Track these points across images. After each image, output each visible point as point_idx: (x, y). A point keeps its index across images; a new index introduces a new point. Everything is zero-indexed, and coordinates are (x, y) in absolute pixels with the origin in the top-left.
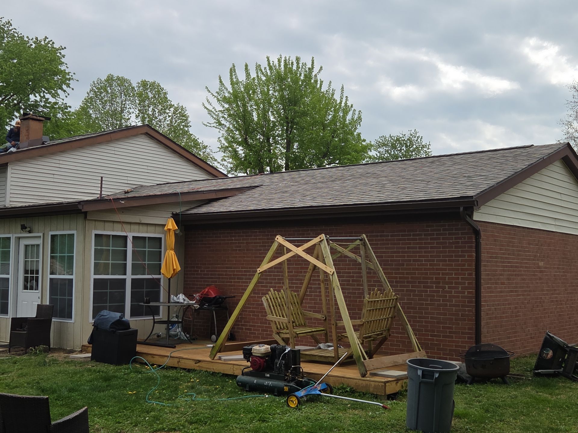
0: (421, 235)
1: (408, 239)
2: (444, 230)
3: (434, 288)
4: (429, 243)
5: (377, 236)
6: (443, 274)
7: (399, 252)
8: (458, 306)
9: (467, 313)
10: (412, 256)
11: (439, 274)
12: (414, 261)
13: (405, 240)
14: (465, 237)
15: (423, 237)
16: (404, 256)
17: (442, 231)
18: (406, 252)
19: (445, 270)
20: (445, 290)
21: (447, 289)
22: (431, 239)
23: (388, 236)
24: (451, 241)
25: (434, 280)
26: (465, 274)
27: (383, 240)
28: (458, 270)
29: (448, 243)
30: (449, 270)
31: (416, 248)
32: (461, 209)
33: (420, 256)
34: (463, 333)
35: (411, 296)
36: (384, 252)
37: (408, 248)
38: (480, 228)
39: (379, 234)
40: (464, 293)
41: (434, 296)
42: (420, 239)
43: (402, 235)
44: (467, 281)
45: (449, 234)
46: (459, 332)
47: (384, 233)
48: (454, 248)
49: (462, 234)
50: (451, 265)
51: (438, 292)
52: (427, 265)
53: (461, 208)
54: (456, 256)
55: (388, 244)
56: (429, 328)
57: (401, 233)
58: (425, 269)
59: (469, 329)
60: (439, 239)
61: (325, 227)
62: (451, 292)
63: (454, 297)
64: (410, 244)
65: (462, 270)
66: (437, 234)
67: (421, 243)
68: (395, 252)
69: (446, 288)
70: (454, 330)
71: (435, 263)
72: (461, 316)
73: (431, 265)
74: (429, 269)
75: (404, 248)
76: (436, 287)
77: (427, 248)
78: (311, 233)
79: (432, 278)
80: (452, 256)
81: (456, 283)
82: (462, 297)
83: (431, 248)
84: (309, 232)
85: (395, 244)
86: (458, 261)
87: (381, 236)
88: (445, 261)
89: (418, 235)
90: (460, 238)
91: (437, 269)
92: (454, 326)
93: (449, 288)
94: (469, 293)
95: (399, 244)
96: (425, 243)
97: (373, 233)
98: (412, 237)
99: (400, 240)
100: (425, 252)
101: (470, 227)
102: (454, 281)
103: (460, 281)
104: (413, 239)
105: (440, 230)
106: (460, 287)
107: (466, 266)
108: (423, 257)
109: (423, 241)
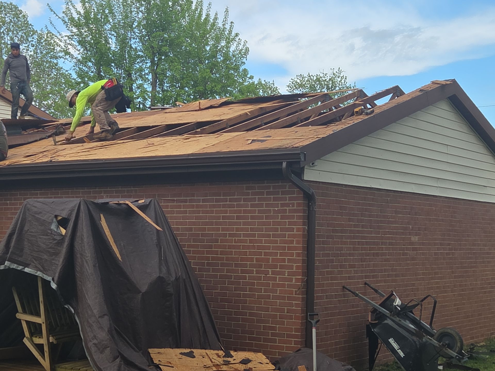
0: (239, 200)
1: (224, 206)
2: (268, 193)
3: (255, 273)
4: (249, 212)
5: (185, 201)
6: (266, 254)
7: (212, 224)
8: (283, 298)
9: (294, 308)
10: (227, 230)
11: (260, 254)
12: (230, 235)
13: (219, 206)
14: (294, 203)
15: (242, 203)
16: (218, 229)
17: (265, 195)
18: (220, 224)
19: (269, 248)
20: (268, 276)
21: (270, 275)
22: (252, 206)
23: (199, 201)
24: (276, 209)
25: (255, 262)
26: (292, 255)
27: (193, 206)
28: (284, 248)
29: (272, 210)
30: (274, 248)
31: (232, 218)
32: (284, 165)
33: (237, 230)
34: (289, 336)
35: (225, 284)
36: (194, 223)
37: (224, 218)
38: (314, 191)
39: (188, 198)
40: (291, 280)
41: (253, 284)
42: (238, 206)
43: (217, 201)
44: (296, 265)
45: (275, 199)
46: (284, 334)
47: (194, 197)
48: (280, 218)
49: (290, 199)
50: (276, 242)
51: (260, 278)
52: (245, 241)
53: (283, 162)
54: (282, 230)
55: (199, 212)
56: (247, 329)
57: (215, 198)
58: (244, 247)
59: (296, 330)
60: (261, 205)
61: (121, 188)
62: (275, 279)
63: (279, 286)
64: (226, 212)
65: (289, 248)
66: (260, 199)
67: (240, 212)
68: (207, 224)
69: (269, 273)
70: (277, 332)
71: (256, 238)
72: (287, 313)
73: (251, 241)
74: (248, 247)
75: (219, 218)
76: (257, 272)
77: (247, 218)
78: (105, 196)
79: (252, 260)
80: (276, 230)
81: (281, 267)
82: (289, 286)
83: (252, 218)
84: (102, 195)
85: (207, 212)
86: (284, 236)
87: (191, 201)
88: (269, 236)
89: (236, 200)
90: (288, 205)
91: (259, 247)
92: (278, 326)
93: (273, 273)
94: (297, 280)
95: (212, 212)
96: (245, 212)
97: (181, 197)
98: (228, 203)
99: (214, 206)
100: (245, 224)
101: (298, 189)
102: (279, 264)
103: (287, 264)
104: (230, 206)
105: (262, 194)
106: (286, 272)
107: (295, 243)
108: (242, 230)
109: (242, 209)
